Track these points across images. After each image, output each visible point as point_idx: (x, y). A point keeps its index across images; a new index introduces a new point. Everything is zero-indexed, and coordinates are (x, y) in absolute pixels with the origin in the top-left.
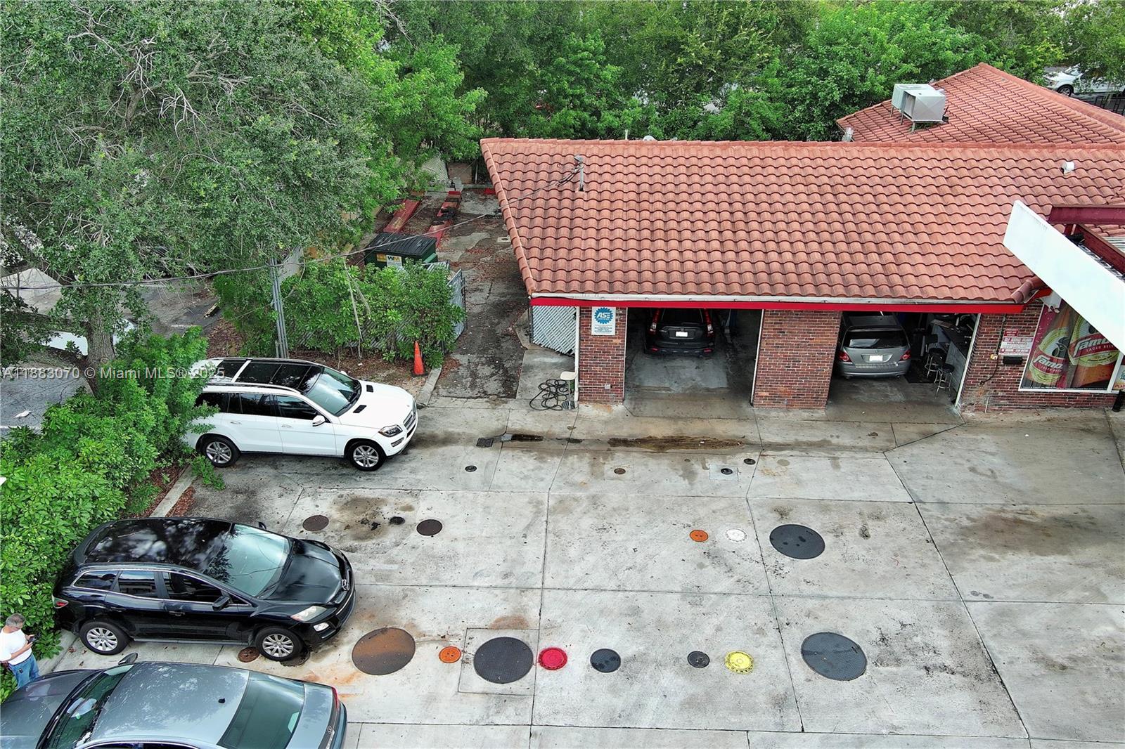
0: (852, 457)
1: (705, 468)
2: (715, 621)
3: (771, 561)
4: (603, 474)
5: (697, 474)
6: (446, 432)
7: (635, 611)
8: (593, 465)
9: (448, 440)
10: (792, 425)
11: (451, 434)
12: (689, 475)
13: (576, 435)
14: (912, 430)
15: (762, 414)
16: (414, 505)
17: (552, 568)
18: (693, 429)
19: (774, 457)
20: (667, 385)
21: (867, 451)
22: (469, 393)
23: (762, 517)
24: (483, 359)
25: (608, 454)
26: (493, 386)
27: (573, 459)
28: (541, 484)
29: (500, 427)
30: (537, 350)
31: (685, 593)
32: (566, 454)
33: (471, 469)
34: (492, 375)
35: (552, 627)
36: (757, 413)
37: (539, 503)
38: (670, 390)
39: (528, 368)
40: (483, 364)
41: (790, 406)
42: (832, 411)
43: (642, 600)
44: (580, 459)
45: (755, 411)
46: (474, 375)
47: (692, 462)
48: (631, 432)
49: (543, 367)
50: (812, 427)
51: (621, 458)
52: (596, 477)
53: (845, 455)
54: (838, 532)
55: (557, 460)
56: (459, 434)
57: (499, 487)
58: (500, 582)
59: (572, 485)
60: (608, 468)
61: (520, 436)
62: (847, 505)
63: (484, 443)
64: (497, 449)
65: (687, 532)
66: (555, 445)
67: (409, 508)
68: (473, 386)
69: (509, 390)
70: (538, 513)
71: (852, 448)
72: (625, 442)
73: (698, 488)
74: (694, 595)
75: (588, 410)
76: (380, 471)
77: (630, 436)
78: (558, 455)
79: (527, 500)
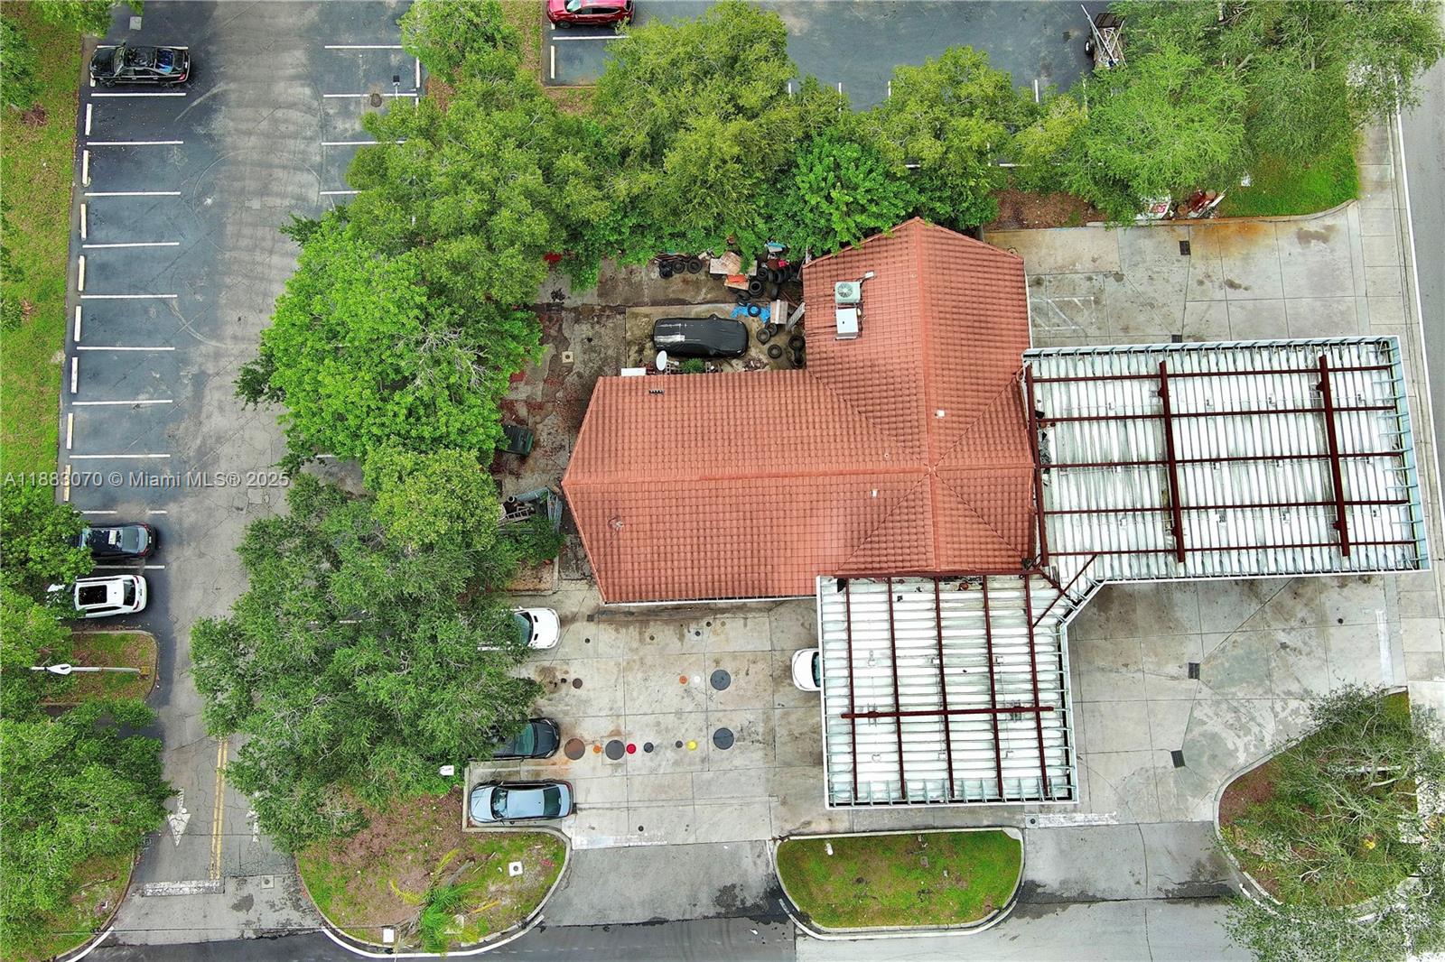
0: (754, 617)
1: (689, 632)
2: (686, 726)
3: (709, 693)
4: (645, 640)
5: (685, 636)
6: (570, 612)
7: (658, 724)
8: (640, 634)
9: (574, 617)
11: (574, 613)
12: (682, 637)
17: (628, 704)
19: (720, 619)
23: (709, 666)
25: (647, 624)
27: (631, 629)
28: (619, 650)
29: (594, 604)
31: (676, 713)
32: (628, 625)
33: (588, 640)
35: (630, 734)
37: (619, 664)
43: (661, 718)
44: (635, 628)
47: (684, 628)
51: (652, 627)
52: (642, 643)
54: (737, 673)
55: (624, 630)
56: (577, 612)
57: (601, 654)
58: (610, 713)
59: (632, 649)
60: (647, 635)
62: (744, 653)
63: (590, 618)
64: (596, 623)
65: (678, 678)
66: (623, 618)
67: (567, 672)
68: (577, 568)
70: (619, 670)
72: (655, 613)
73: (685, 647)
74: (679, 713)
78: (625, 626)
79: (614, 662)
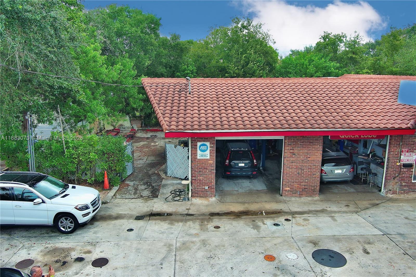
0: (341, 216)
1: (264, 224)
3: (317, 270)
4: (207, 229)
5: (260, 227)
6: (118, 214)
8: (201, 225)
9: (118, 217)
10: (305, 204)
11: (121, 214)
12: (256, 227)
13: (191, 212)
14: (365, 203)
15: (288, 199)
16: (92, 250)
18: (254, 207)
19: (300, 217)
20: (236, 189)
21: (347, 213)
22: (133, 196)
23: (304, 246)
24: (142, 183)
25: (209, 220)
26: (146, 193)
27: (190, 223)
28: (172, 236)
29: (149, 210)
30: (170, 178)
32: (186, 221)
33: (131, 230)
34: (146, 189)
36: (285, 199)
37: (170, 245)
38: (238, 191)
39: (165, 186)
40: (141, 185)
41: (301, 195)
42: (322, 197)
44: (194, 223)
45: (283, 198)
46: (136, 189)
47: (257, 221)
48: (220, 210)
49: (173, 185)
50: (314, 204)
51: (216, 221)
52: (204, 231)
53: (337, 215)
54: (351, 252)
55: (181, 224)
56: (125, 214)
57: (146, 238)
59: (190, 235)
60: (211, 226)
61: (159, 214)
62: (349, 238)
63: (139, 218)
64: (146, 220)
65: (262, 256)
66: (180, 217)
67: (89, 252)
68: (135, 193)
69: (155, 194)
70: (170, 251)
71: (339, 212)
72: (218, 214)
73: (263, 234)
75: (197, 201)
76: (74, 234)
77: (220, 212)
78: (182, 221)
79: (163, 244)
